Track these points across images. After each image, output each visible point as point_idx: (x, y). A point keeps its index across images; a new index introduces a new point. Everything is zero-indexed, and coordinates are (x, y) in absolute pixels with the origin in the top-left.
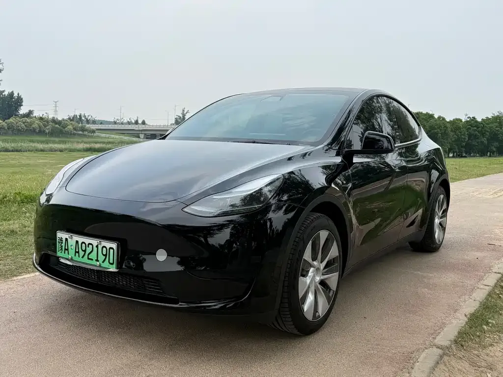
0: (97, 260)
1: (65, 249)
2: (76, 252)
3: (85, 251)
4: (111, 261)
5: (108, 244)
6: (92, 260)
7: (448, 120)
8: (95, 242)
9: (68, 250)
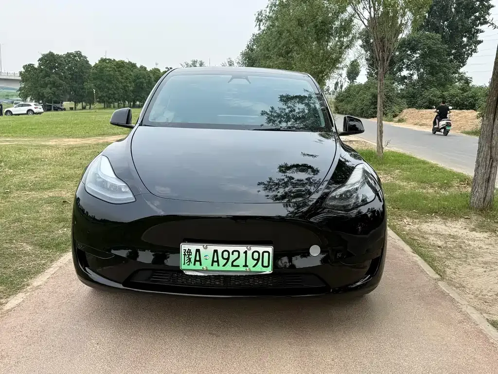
0: (246, 266)
1: (196, 261)
2: (213, 261)
3: (228, 259)
4: (266, 264)
5: (261, 249)
6: (238, 266)
7: (149, 69)
8: (242, 249)
9: (200, 261)
